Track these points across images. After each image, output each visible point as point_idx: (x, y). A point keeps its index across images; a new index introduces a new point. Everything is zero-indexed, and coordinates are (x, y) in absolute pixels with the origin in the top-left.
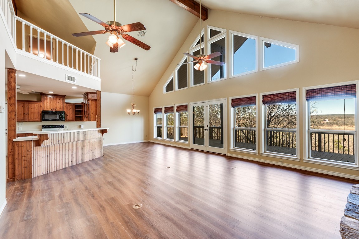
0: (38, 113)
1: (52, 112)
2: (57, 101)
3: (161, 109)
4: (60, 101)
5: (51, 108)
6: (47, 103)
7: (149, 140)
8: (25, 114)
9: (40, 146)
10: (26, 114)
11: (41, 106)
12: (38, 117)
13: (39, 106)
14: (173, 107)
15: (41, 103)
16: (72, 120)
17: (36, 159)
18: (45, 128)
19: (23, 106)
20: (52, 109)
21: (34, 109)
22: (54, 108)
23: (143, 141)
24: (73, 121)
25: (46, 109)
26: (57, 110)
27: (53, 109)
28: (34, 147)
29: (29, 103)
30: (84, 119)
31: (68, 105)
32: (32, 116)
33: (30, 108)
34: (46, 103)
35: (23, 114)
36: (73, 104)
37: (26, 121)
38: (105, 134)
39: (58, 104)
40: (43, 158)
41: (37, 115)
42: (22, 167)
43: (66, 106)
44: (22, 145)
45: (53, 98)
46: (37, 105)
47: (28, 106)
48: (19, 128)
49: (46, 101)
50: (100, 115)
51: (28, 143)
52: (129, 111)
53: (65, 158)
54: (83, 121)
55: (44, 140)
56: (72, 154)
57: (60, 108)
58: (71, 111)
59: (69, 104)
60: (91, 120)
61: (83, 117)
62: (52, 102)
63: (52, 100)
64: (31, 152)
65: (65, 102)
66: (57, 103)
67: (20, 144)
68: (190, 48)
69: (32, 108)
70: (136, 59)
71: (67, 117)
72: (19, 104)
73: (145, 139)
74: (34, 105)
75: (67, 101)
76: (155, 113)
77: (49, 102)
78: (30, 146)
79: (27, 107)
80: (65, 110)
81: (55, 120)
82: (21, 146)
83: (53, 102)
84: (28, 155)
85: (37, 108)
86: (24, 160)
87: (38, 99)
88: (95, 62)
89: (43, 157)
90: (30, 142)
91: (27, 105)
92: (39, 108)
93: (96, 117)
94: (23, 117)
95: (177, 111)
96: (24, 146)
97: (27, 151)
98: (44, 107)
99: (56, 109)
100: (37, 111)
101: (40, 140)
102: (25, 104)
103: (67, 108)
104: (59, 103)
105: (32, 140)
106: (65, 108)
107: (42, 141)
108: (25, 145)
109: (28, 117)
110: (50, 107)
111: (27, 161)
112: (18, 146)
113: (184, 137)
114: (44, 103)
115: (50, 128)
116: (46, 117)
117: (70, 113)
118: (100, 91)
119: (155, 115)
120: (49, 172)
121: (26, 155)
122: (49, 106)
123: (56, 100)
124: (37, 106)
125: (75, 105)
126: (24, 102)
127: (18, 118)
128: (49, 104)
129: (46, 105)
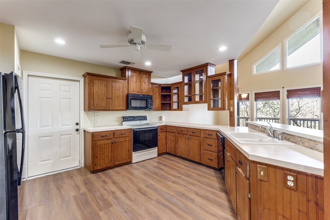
0: (123, 96)
2: (144, 79)
4: (147, 81)
6: (133, 82)
8: (108, 98)
11: (126, 87)
19: (106, 86)
20: (138, 92)
24: (159, 110)
25: (131, 91)
29: (112, 82)
31: (154, 86)
32: (115, 102)
35: (105, 98)
36: (160, 85)
37: (109, 110)
39: (144, 85)
41: (122, 100)
43: (152, 88)
45: (139, 76)
46: (122, 84)
47: (112, 85)
48: (96, 122)
49: (131, 79)
57: (146, 91)
58: (157, 95)
62: (138, 80)
65: (151, 82)
66: (143, 83)
69: (117, 89)
72: (101, 81)
74: (118, 84)
85: (122, 89)
91: (110, 83)
92: (124, 89)
94: (105, 103)
99: (142, 93)
102: (108, 83)
103: (154, 91)
104: (145, 83)
106: (151, 90)
110: (136, 88)
114: (129, 81)
117: (157, 99)
122: (134, 87)
123: (142, 78)
124: (122, 87)
125: (161, 87)
126: (107, 79)
127: (100, 104)
128: (135, 83)
129: (131, 86)
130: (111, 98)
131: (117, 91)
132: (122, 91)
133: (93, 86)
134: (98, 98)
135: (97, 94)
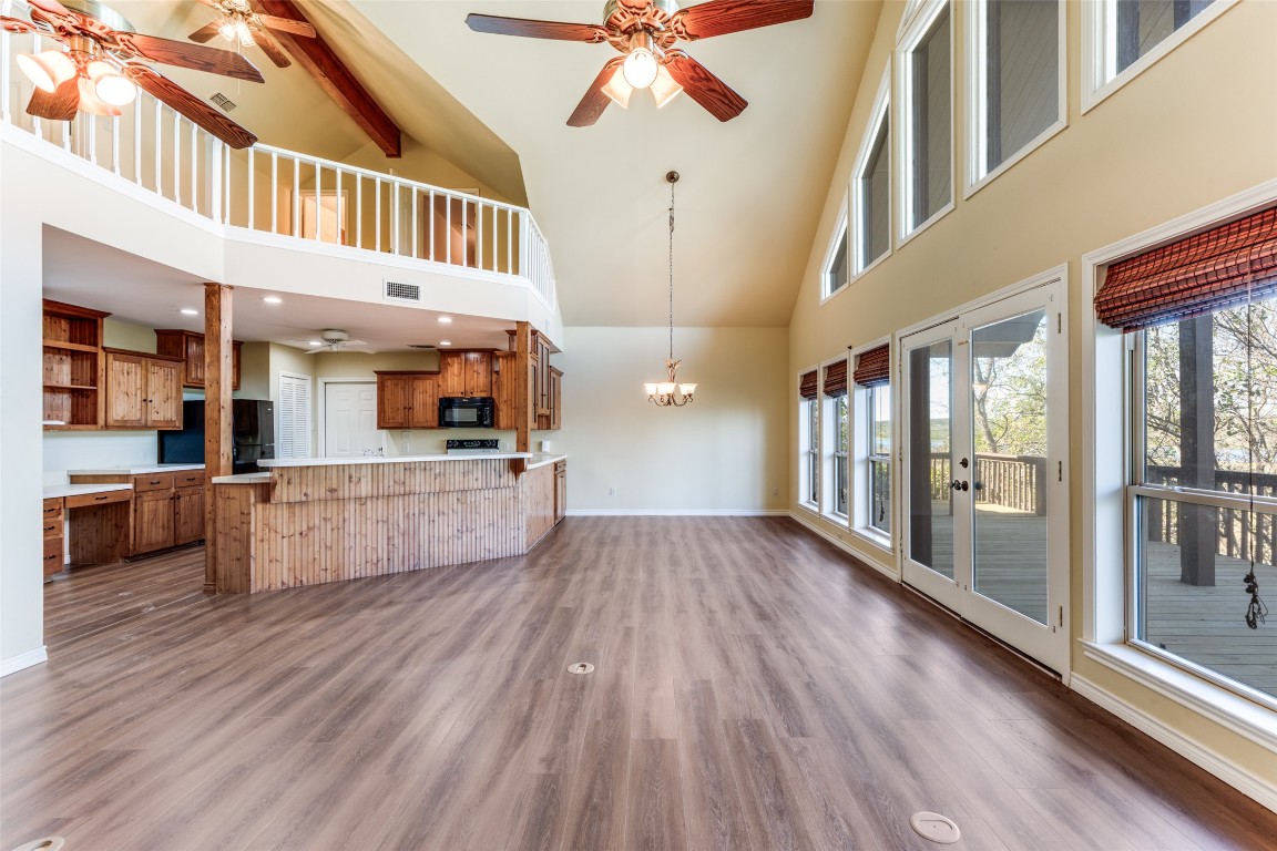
0: (433, 404)
3: (814, 376)
5: (462, 390)
6: (452, 377)
7: (787, 507)
8: (406, 408)
10: (408, 408)
11: (440, 386)
12: (432, 418)
13: (436, 384)
15: (441, 377)
17: (263, 540)
18: (453, 448)
19: (403, 388)
20: (462, 393)
21: (424, 395)
22: (468, 388)
23: (761, 513)
25: (449, 394)
26: (476, 394)
27: (467, 392)
28: (256, 502)
29: (414, 379)
32: (419, 414)
33: (415, 391)
34: (450, 376)
35: (402, 408)
40: (286, 540)
41: (431, 409)
42: (232, 558)
46: (432, 382)
47: (413, 385)
51: (243, 490)
52: (651, 389)
56: (391, 534)
57: (482, 390)
62: (463, 371)
63: (463, 367)
64: (248, 517)
66: (475, 375)
67: (227, 490)
68: (900, 32)
69: (422, 391)
70: (672, 177)
71: (500, 418)
72: (396, 381)
73: (769, 506)
74: (426, 382)
76: (805, 396)
77: (455, 375)
79: (410, 390)
80: (494, 395)
84: (244, 525)
85: (431, 391)
86: (235, 539)
89: (286, 535)
90: (248, 489)
91: (411, 383)
94: (403, 416)
95: (860, 379)
96: (235, 498)
97: (242, 513)
98: (445, 388)
99: (473, 393)
100: (431, 399)
102: (407, 382)
104: (478, 373)
105: (250, 484)
106: (493, 388)
108: (237, 496)
109: (414, 418)
110: (458, 386)
111: (240, 541)
112: (223, 496)
115: (464, 447)
119: (802, 406)
122: (456, 384)
123: (472, 364)
129: (449, 384)
131: (421, 396)
132: (431, 394)
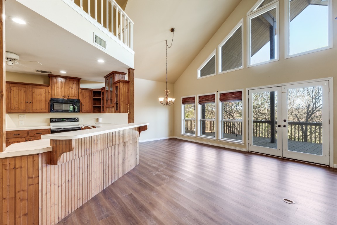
0: (46, 101)
1: (63, 100)
2: (71, 85)
3: (193, 98)
4: (74, 86)
5: (63, 95)
6: (57, 88)
7: (173, 135)
8: (27, 102)
9: (55, 163)
10: (29, 103)
11: (49, 92)
12: (45, 107)
13: (47, 91)
14: (214, 96)
15: (50, 88)
16: (88, 111)
17: (46, 193)
18: (54, 122)
19: (25, 92)
20: (63, 97)
21: (40, 96)
22: (66, 94)
23: (168, 138)
24: (90, 112)
25: (56, 96)
26: (70, 98)
27: (65, 96)
28: (42, 167)
30: (106, 110)
31: (83, 91)
32: (36, 106)
33: (34, 94)
34: (55, 88)
35: (24, 102)
36: (91, 90)
37: (29, 113)
38: (142, 132)
39: (71, 90)
40: (60, 188)
41: (44, 104)
42: (17, 216)
43: (81, 93)
44: (17, 167)
45: (65, 82)
46: (44, 90)
47: (32, 91)
49: (55, 85)
50: (134, 104)
51: (31, 160)
52: (161, 99)
53: (95, 178)
54: (104, 112)
55: (63, 153)
57: (74, 95)
58: (87, 99)
59: (85, 91)
60: (121, 111)
61: (104, 107)
62: (63, 86)
63: (64, 85)
64: (36, 180)
65: (80, 87)
66: (70, 88)
67: (12, 163)
68: (248, 14)
69: (38, 94)
70: (172, 30)
71: (83, 108)
72: (20, 88)
73: (170, 135)
74: (40, 90)
75: (82, 86)
76: (183, 104)
77: (59, 87)
78: (34, 166)
79: (31, 93)
80: (80, 98)
81: (67, 111)
82: (14, 168)
83: (65, 87)
84: (31, 186)
85: (44, 94)
86: (22, 200)
87: (44, 83)
88: (120, 33)
89: (60, 184)
90: (36, 158)
91: (30, 90)
92: (47, 94)
93: (127, 106)
94: (24, 106)
95: (221, 100)
96: (21, 167)
97: (29, 178)
98: (53, 93)
99: (68, 97)
100: (44, 98)
101: (56, 152)
102: (28, 89)
103: (83, 95)
104: (72, 88)
105: (38, 154)
106: (80, 95)
107: (58, 153)
108: (24, 165)
109: (32, 107)
110: (61, 93)
111: (27, 200)
112: (7, 168)
113: (210, 132)
114: (53, 87)
116: (56, 106)
117: (86, 102)
118: (134, 70)
119: (183, 106)
120: (70, 212)
121: (25, 189)
122: (59, 92)
123: (68, 84)
124: (44, 92)
125: (93, 91)
126: (26, 86)
127: (18, 108)
128: (59, 89)
129: (55, 91)
130: (31, 102)
131: (38, 96)
132: (44, 96)
133: (10, 92)
134: (16, 102)
135: (15, 99)
